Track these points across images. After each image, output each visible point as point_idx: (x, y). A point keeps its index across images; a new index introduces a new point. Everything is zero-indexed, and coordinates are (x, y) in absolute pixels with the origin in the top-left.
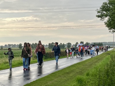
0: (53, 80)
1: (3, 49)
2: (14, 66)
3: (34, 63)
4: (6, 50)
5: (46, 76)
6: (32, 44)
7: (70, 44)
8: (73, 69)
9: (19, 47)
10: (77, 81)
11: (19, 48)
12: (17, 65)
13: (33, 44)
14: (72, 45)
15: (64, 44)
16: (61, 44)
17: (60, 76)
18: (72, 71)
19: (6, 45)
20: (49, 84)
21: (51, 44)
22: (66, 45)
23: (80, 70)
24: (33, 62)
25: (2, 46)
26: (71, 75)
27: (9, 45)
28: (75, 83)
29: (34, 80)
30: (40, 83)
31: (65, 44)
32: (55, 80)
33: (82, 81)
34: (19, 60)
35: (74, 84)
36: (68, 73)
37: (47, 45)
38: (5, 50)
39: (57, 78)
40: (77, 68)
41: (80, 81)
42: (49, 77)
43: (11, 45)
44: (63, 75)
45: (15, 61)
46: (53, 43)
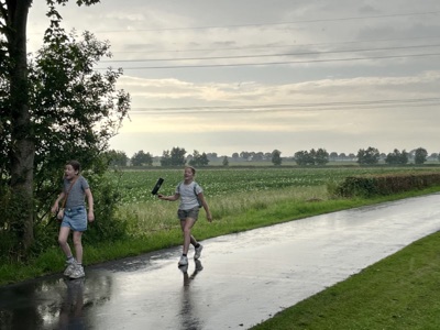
0: (424, 265)
1: (230, 164)
6: (309, 152)
7: (424, 151)
9: (273, 161)
11: (272, 164)
13: (313, 151)
16: (396, 151)
19: (235, 155)
20: (418, 277)
21: (366, 151)
22: (410, 154)
25: (226, 157)
27: (246, 155)
29: (370, 264)
30: (391, 273)
31: (408, 151)
32: (433, 264)
37: (352, 156)
39: (435, 258)
43: (250, 154)
46: (370, 149)
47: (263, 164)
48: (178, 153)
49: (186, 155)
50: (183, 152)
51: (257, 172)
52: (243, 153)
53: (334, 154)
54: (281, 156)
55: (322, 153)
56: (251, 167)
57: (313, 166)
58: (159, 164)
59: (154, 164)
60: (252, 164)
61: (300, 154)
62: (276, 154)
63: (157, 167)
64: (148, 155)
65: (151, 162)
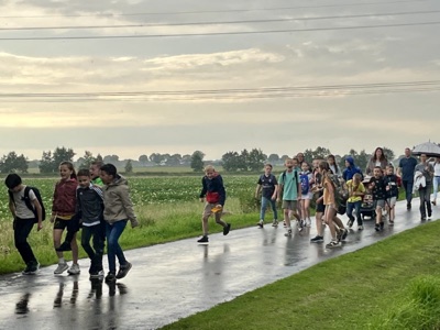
0: (320, 290)
1: (135, 170)
2: (174, 234)
3: (248, 226)
4: (143, 177)
5: (296, 275)
6: (240, 153)
7: (390, 152)
8: (402, 249)
9: (193, 166)
10: (415, 296)
11: (192, 170)
12: (183, 232)
13: (245, 152)
14: (397, 157)
15: (363, 153)
16: (353, 152)
17: (351, 277)
18: (399, 258)
19: (143, 158)
20: (305, 304)
21: (315, 153)
23: (429, 255)
24: (246, 221)
25: (130, 160)
26: (393, 272)
27: (157, 158)
28: (408, 305)
29: (251, 290)
30: (271, 301)
32: (332, 289)
33: (436, 296)
34: (193, 214)
35: (404, 307)
36: (379, 265)
38: (140, 177)
39: (338, 282)
40: (416, 247)
41: (428, 297)
42: (307, 279)
43: (163, 157)
44: (359, 271)
45: (176, 216)
46: (320, 150)
47: (178, 170)
48: (64, 155)
49: (75, 159)
50: (71, 154)
51: (166, 180)
52: (154, 155)
53: (274, 157)
54: (205, 159)
55: (257, 155)
56: (162, 174)
57: (245, 172)
58: (37, 171)
59: (30, 170)
60: (164, 170)
61: (227, 156)
62: (197, 157)
63: (35, 175)
64: (22, 158)
65: (27, 167)
